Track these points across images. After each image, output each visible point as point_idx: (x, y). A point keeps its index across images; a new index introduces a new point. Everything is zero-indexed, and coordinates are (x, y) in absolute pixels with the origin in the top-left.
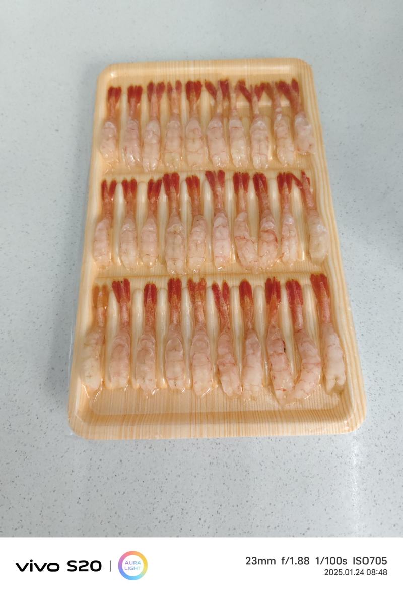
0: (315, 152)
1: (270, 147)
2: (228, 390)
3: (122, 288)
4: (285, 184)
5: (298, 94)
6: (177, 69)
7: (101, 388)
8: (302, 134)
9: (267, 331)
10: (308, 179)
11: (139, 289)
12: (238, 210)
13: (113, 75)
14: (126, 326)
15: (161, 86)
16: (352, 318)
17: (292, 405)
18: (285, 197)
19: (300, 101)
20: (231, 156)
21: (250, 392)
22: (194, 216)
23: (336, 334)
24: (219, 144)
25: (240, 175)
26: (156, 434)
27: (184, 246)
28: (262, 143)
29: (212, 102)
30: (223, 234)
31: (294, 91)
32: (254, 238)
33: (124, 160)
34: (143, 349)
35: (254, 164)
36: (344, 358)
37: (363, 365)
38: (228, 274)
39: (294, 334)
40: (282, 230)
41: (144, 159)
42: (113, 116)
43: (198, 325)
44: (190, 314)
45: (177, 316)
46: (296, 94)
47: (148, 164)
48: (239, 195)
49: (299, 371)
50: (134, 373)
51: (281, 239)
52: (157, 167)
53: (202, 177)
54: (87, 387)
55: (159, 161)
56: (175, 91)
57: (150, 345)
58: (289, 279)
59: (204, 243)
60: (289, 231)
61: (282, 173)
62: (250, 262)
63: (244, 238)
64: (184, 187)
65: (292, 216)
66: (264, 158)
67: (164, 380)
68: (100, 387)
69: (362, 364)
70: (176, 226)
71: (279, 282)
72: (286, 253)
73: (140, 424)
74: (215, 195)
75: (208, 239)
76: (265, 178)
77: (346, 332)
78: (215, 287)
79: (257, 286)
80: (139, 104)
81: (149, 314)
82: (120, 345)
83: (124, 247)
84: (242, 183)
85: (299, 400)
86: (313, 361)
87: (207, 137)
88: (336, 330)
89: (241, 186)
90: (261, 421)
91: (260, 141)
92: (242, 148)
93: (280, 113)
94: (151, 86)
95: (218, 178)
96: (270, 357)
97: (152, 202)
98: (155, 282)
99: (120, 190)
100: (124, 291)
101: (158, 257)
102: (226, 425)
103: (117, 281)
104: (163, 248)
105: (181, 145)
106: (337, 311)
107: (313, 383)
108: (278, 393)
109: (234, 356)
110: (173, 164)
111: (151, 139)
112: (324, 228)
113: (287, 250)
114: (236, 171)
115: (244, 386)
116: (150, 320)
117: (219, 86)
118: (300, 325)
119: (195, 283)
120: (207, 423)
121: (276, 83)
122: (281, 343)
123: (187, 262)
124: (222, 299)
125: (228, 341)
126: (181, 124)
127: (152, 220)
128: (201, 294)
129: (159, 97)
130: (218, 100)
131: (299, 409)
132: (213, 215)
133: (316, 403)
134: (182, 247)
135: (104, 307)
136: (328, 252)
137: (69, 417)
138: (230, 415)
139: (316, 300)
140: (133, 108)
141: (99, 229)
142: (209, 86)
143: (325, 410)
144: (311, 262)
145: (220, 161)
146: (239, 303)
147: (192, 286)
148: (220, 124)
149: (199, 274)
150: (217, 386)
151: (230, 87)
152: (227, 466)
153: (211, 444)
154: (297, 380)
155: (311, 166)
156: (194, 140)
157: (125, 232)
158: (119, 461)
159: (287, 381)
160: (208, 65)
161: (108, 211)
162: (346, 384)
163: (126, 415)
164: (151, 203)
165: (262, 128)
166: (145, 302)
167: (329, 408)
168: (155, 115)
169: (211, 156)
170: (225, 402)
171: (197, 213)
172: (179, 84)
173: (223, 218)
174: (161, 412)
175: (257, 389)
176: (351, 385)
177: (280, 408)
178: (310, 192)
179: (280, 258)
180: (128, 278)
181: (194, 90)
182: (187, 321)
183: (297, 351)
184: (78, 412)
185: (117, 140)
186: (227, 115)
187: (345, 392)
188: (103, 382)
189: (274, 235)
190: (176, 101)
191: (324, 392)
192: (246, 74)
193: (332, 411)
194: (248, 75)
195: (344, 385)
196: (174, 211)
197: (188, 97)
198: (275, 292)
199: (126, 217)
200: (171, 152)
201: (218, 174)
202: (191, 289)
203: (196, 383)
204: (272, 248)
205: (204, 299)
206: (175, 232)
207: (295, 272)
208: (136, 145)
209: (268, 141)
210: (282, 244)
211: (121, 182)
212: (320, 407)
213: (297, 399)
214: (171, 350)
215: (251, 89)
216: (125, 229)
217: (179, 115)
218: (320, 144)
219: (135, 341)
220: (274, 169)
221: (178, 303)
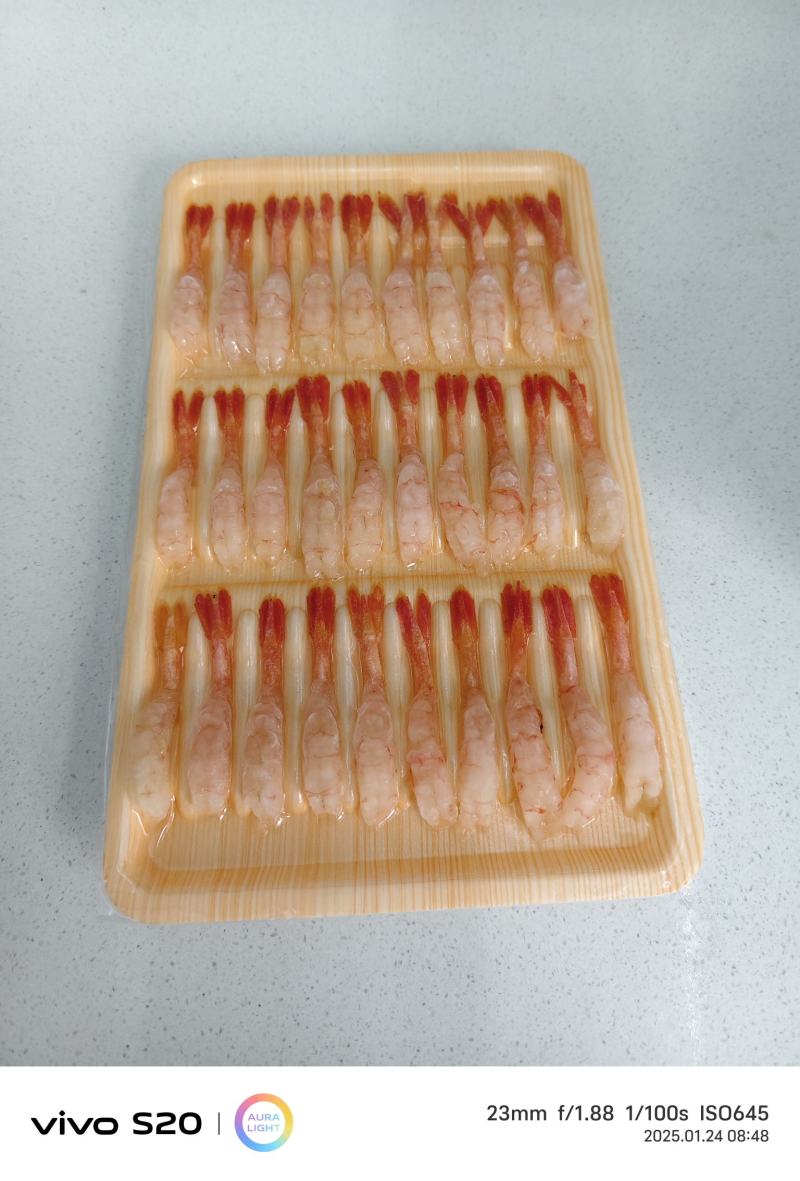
0: (594, 335)
1: (507, 325)
2: (431, 813)
3: (214, 610)
4: (538, 398)
5: (560, 219)
6: (324, 170)
7: (173, 815)
8: (569, 300)
9: (507, 690)
10: (582, 387)
11: (250, 610)
12: (446, 449)
13: (195, 182)
14: (224, 686)
15: (292, 206)
16: (673, 661)
17: (558, 841)
18: (539, 423)
19: (563, 235)
20: (431, 342)
21: (474, 816)
22: (359, 461)
23: (641, 694)
24: (407, 319)
25: (449, 379)
26: (285, 908)
27: (340, 522)
28: (491, 316)
29: (393, 237)
30: (416, 497)
31: (552, 215)
32: (478, 506)
33: (219, 351)
34: (257, 733)
35: (477, 358)
36: (658, 743)
37: (696, 755)
38: (427, 576)
39: (560, 696)
40: (532, 489)
41: (258, 350)
42: (196, 264)
43: (370, 683)
44: (353, 658)
45: (327, 665)
46: (556, 221)
47: (267, 358)
48: (448, 419)
49: (571, 771)
50: (239, 783)
51: (532, 507)
52: (285, 363)
53: (374, 384)
54: (142, 815)
55: (288, 352)
56: (319, 214)
57: (272, 725)
58: (548, 585)
59: (380, 514)
60: (547, 490)
61: (532, 375)
62: (471, 553)
63: (459, 505)
64: (339, 405)
65: (553, 461)
66: (495, 346)
67: (300, 796)
68: (168, 815)
69: (693, 752)
70: (322, 483)
71: (529, 593)
72: (540, 535)
73: (252, 890)
74: (400, 421)
75: (388, 507)
76: (499, 385)
77: (662, 690)
78: (402, 604)
79: (484, 601)
80: (248, 241)
81: (269, 660)
82: (210, 726)
83: (219, 526)
84: (453, 396)
85: (572, 829)
86: (598, 750)
87: (383, 306)
88: (642, 688)
89: (451, 402)
90: (497, 875)
91: (486, 312)
92: (453, 326)
93: (525, 258)
94: (271, 205)
95: (407, 386)
96: (512, 745)
98: (282, 595)
99: (210, 410)
100: (219, 613)
101: (287, 545)
102: (426, 885)
103: (205, 595)
104: (298, 526)
105: (332, 321)
106: (644, 649)
107: (600, 796)
108: (531, 817)
109: (441, 742)
110: (316, 358)
111: (273, 309)
112: (615, 484)
113: (545, 528)
114: (443, 372)
115: (462, 804)
116: (272, 673)
117: (407, 206)
118: (571, 679)
119: (363, 597)
120: (389, 884)
121: (517, 200)
122: (533, 715)
123: (346, 555)
124: (416, 628)
125: (428, 713)
126: (332, 280)
127: (275, 471)
128: (374, 619)
129: (289, 227)
130: (404, 231)
131: (572, 848)
132: (397, 457)
133: (606, 835)
134: (336, 524)
135: (177, 648)
136: (623, 531)
137: (106, 877)
138: (434, 866)
139: (602, 626)
140: (236, 248)
141: (169, 490)
142: (387, 207)
143: (622, 848)
144: (592, 552)
145: (409, 352)
146: (451, 636)
147: (355, 602)
148: (410, 280)
149: (371, 579)
150: (408, 804)
151: (427, 208)
152: (429, 968)
153: (397, 924)
154: (567, 789)
155: (587, 364)
156: (357, 311)
157: (220, 495)
158: (210, 964)
159: (547, 792)
160: (384, 166)
161: (186, 453)
162: (664, 795)
163: (221, 871)
164: (273, 436)
165: (491, 289)
166: (262, 636)
167: (631, 845)
168: (279, 262)
169: (391, 343)
170: (424, 839)
171: (366, 456)
172: (327, 200)
173: (416, 464)
174: (296, 863)
175: (487, 810)
176: (673, 797)
177: (534, 846)
178: (585, 412)
179: (530, 543)
180: (227, 588)
181: (357, 214)
182: (347, 674)
183: (565, 729)
184: (125, 868)
185: (204, 310)
186: (423, 261)
187: (662, 810)
188: (176, 803)
189: (517, 498)
190: (322, 235)
191: (621, 813)
192: (459, 181)
193: (637, 849)
194: (462, 184)
195: (659, 798)
196: (320, 451)
197: (346, 228)
198: (521, 611)
199: (223, 463)
200: (312, 336)
201: (407, 378)
202: (354, 608)
203: (366, 800)
204: (512, 524)
205: (379, 627)
206: (321, 495)
207: (560, 571)
208: (242, 322)
209: (503, 313)
210: (532, 516)
211: (213, 393)
212: (613, 842)
213: (567, 828)
214: (314, 735)
215: (470, 213)
216: (221, 490)
217: (328, 263)
218: (603, 320)
219: (242, 716)
220: (516, 368)
221: (328, 637)
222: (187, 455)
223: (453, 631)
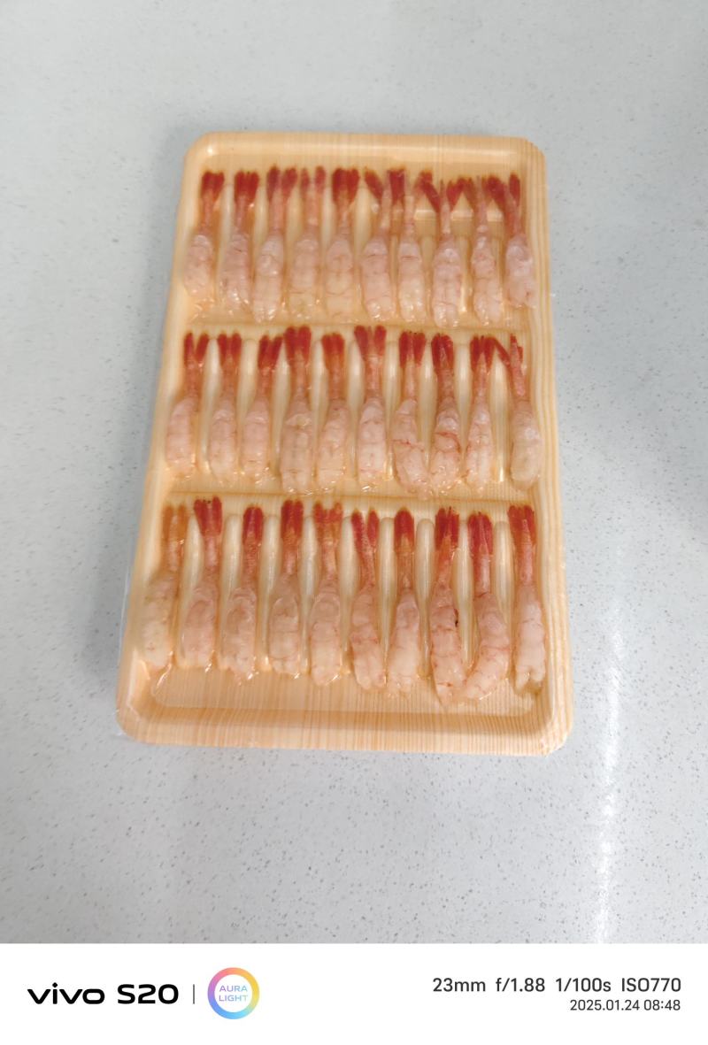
0: (535, 305)
1: (463, 291)
2: (364, 680)
3: (208, 512)
4: (482, 356)
5: (517, 200)
6: (320, 146)
7: (170, 666)
8: (516, 274)
9: (432, 591)
10: (520, 350)
11: (236, 515)
12: (403, 395)
13: (211, 151)
14: (213, 571)
15: (291, 176)
17: (461, 708)
18: (481, 379)
19: (519, 214)
20: (398, 302)
21: (398, 685)
22: (331, 400)
23: (538, 604)
24: (381, 283)
25: (411, 337)
26: (250, 739)
27: (312, 450)
28: (450, 285)
29: (375, 206)
30: (374, 434)
31: (511, 197)
32: (424, 444)
33: (223, 300)
34: (236, 610)
35: (436, 319)
36: (545, 641)
38: (378, 498)
39: (474, 600)
40: (469, 433)
41: (255, 302)
42: (208, 225)
43: (326, 578)
44: (315, 559)
45: (294, 561)
46: (514, 202)
47: (262, 309)
48: (407, 369)
49: (476, 657)
50: (221, 647)
51: (467, 447)
52: (277, 314)
53: (348, 336)
54: (147, 664)
55: (279, 305)
56: (313, 186)
57: (248, 604)
58: (474, 511)
59: (345, 446)
60: (481, 435)
61: (480, 338)
62: (415, 482)
63: (408, 443)
64: (318, 353)
65: (488, 410)
66: (452, 310)
67: (267, 660)
68: (167, 665)
70: (300, 417)
71: (458, 516)
72: (471, 471)
73: (226, 725)
74: (367, 370)
75: (351, 440)
76: (451, 343)
77: (555, 602)
78: (356, 518)
79: (422, 521)
80: (252, 205)
81: (248, 555)
82: (201, 602)
83: (216, 446)
84: (412, 351)
85: (472, 700)
86: (498, 643)
87: (361, 269)
88: (539, 597)
89: (410, 356)
90: (411, 728)
91: (446, 281)
92: (417, 291)
93: (484, 234)
94: (273, 174)
95: (375, 339)
96: (432, 634)
97: (265, 374)
98: (262, 504)
99: (213, 351)
100: (212, 516)
101: (269, 465)
102: (357, 732)
103: (202, 501)
104: (278, 450)
105: (316, 281)
106: (544, 568)
107: (496, 677)
108: (439, 688)
110: (301, 311)
113: (474, 466)
114: (408, 328)
115: (389, 675)
116: (250, 565)
117: (388, 181)
118: (484, 587)
119: (326, 511)
120: (329, 728)
121: (483, 180)
122: (451, 613)
123: (315, 475)
124: (365, 538)
125: (370, 605)
126: (320, 245)
127: (262, 404)
128: (333, 529)
129: (287, 195)
130: (384, 203)
131: (471, 714)
132: (363, 399)
133: (498, 707)
134: (308, 451)
135: (179, 540)
136: (539, 472)
137: (118, 708)
138: (364, 717)
139: (514, 548)
140: (241, 211)
141: (178, 416)
142: (372, 180)
143: (510, 717)
144: (513, 486)
145: (378, 312)
146: (393, 546)
147: (320, 515)
148: (384, 249)
149: (333, 496)
150: (349, 672)
151: (406, 184)
152: (356, 793)
153: (333, 758)
154: (471, 671)
155: (527, 329)
156: (338, 274)
157: (217, 422)
159: (455, 671)
161: (193, 386)
162: (545, 681)
163: (205, 709)
164: (263, 375)
165: (451, 261)
166: (244, 536)
167: (516, 716)
168: (277, 226)
169: (366, 301)
170: (359, 697)
171: (336, 397)
172: (320, 172)
173: (378, 407)
174: (261, 707)
175: (409, 681)
176: (552, 683)
177: (442, 710)
178: (520, 371)
179: (464, 477)
180: (219, 496)
181: (346, 186)
182: (309, 570)
183: (476, 626)
184: (133, 700)
185: (213, 265)
186: (396, 232)
187: (544, 690)
188: (174, 656)
189: (456, 440)
190: (314, 204)
191: (512, 691)
192: (435, 160)
193: (521, 720)
194: (436, 163)
195: (542, 683)
196: (299, 390)
197: (335, 198)
198: (450, 532)
199: (222, 395)
200: (300, 293)
201: (376, 332)
202: (318, 519)
203: (315, 666)
204: (450, 462)
205: (337, 535)
206: (298, 428)
207: (486, 500)
208: (243, 277)
209: (460, 282)
210: (467, 455)
211: (217, 337)
212: (503, 712)
213: (469, 699)
214: (279, 615)
215: (442, 189)
216: (218, 418)
217: (318, 229)
218: (544, 291)
219: (226, 597)
220: (466, 329)
221: (296, 540)
222: (193, 387)
223: (395, 544)
